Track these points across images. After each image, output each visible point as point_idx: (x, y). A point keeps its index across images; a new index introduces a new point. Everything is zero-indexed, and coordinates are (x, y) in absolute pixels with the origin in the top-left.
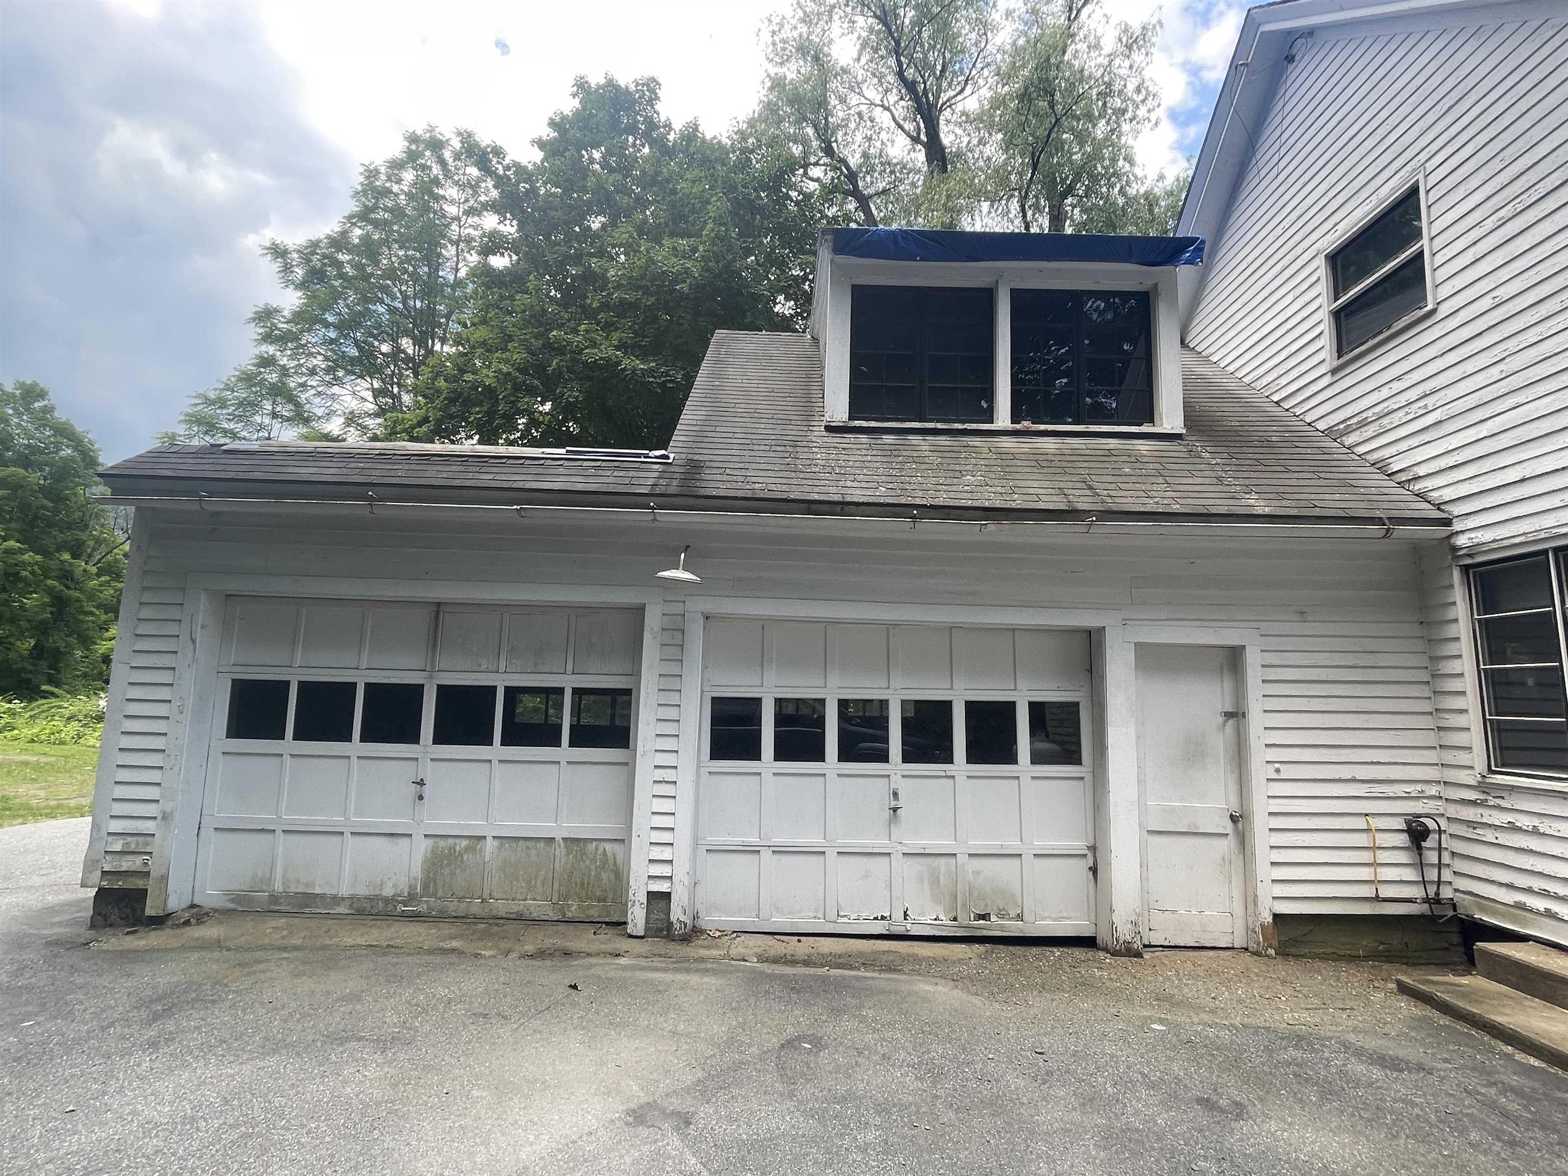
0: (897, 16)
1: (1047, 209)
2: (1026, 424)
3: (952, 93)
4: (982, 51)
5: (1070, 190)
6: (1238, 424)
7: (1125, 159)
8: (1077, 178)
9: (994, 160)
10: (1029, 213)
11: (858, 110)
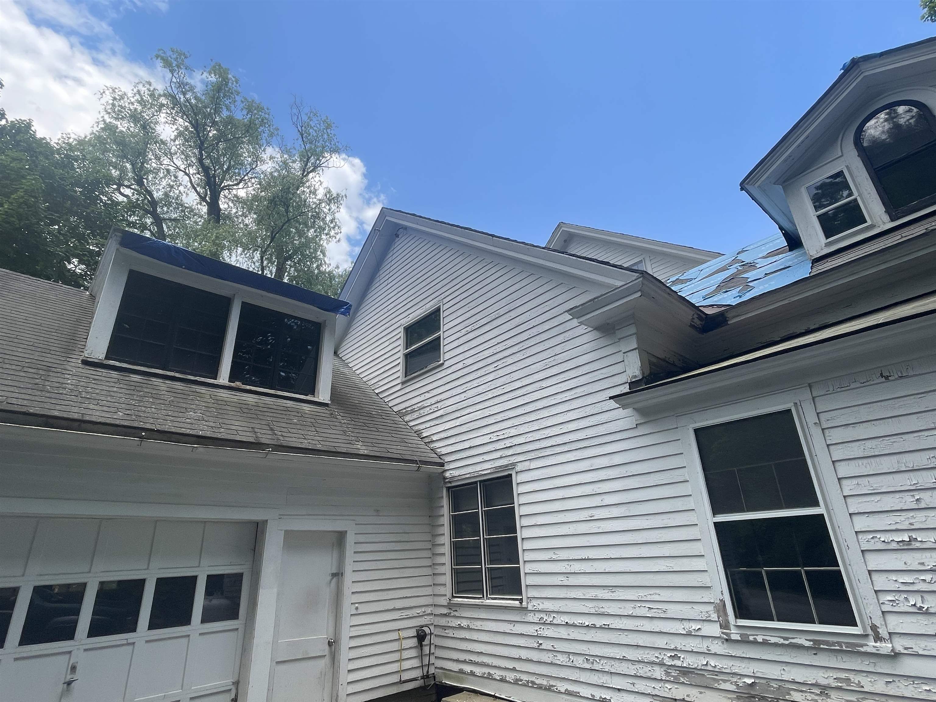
0: (205, 129)
1: (276, 263)
2: (238, 384)
3: (231, 183)
4: (253, 169)
5: (290, 258)
6: (357, 402)
7: (321, 252)
8: (295, 252)
9: (250, 227)
10: (265, 263)
11: (167, 168)
